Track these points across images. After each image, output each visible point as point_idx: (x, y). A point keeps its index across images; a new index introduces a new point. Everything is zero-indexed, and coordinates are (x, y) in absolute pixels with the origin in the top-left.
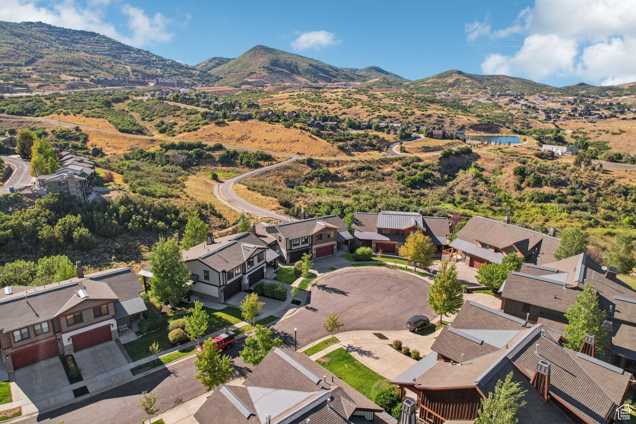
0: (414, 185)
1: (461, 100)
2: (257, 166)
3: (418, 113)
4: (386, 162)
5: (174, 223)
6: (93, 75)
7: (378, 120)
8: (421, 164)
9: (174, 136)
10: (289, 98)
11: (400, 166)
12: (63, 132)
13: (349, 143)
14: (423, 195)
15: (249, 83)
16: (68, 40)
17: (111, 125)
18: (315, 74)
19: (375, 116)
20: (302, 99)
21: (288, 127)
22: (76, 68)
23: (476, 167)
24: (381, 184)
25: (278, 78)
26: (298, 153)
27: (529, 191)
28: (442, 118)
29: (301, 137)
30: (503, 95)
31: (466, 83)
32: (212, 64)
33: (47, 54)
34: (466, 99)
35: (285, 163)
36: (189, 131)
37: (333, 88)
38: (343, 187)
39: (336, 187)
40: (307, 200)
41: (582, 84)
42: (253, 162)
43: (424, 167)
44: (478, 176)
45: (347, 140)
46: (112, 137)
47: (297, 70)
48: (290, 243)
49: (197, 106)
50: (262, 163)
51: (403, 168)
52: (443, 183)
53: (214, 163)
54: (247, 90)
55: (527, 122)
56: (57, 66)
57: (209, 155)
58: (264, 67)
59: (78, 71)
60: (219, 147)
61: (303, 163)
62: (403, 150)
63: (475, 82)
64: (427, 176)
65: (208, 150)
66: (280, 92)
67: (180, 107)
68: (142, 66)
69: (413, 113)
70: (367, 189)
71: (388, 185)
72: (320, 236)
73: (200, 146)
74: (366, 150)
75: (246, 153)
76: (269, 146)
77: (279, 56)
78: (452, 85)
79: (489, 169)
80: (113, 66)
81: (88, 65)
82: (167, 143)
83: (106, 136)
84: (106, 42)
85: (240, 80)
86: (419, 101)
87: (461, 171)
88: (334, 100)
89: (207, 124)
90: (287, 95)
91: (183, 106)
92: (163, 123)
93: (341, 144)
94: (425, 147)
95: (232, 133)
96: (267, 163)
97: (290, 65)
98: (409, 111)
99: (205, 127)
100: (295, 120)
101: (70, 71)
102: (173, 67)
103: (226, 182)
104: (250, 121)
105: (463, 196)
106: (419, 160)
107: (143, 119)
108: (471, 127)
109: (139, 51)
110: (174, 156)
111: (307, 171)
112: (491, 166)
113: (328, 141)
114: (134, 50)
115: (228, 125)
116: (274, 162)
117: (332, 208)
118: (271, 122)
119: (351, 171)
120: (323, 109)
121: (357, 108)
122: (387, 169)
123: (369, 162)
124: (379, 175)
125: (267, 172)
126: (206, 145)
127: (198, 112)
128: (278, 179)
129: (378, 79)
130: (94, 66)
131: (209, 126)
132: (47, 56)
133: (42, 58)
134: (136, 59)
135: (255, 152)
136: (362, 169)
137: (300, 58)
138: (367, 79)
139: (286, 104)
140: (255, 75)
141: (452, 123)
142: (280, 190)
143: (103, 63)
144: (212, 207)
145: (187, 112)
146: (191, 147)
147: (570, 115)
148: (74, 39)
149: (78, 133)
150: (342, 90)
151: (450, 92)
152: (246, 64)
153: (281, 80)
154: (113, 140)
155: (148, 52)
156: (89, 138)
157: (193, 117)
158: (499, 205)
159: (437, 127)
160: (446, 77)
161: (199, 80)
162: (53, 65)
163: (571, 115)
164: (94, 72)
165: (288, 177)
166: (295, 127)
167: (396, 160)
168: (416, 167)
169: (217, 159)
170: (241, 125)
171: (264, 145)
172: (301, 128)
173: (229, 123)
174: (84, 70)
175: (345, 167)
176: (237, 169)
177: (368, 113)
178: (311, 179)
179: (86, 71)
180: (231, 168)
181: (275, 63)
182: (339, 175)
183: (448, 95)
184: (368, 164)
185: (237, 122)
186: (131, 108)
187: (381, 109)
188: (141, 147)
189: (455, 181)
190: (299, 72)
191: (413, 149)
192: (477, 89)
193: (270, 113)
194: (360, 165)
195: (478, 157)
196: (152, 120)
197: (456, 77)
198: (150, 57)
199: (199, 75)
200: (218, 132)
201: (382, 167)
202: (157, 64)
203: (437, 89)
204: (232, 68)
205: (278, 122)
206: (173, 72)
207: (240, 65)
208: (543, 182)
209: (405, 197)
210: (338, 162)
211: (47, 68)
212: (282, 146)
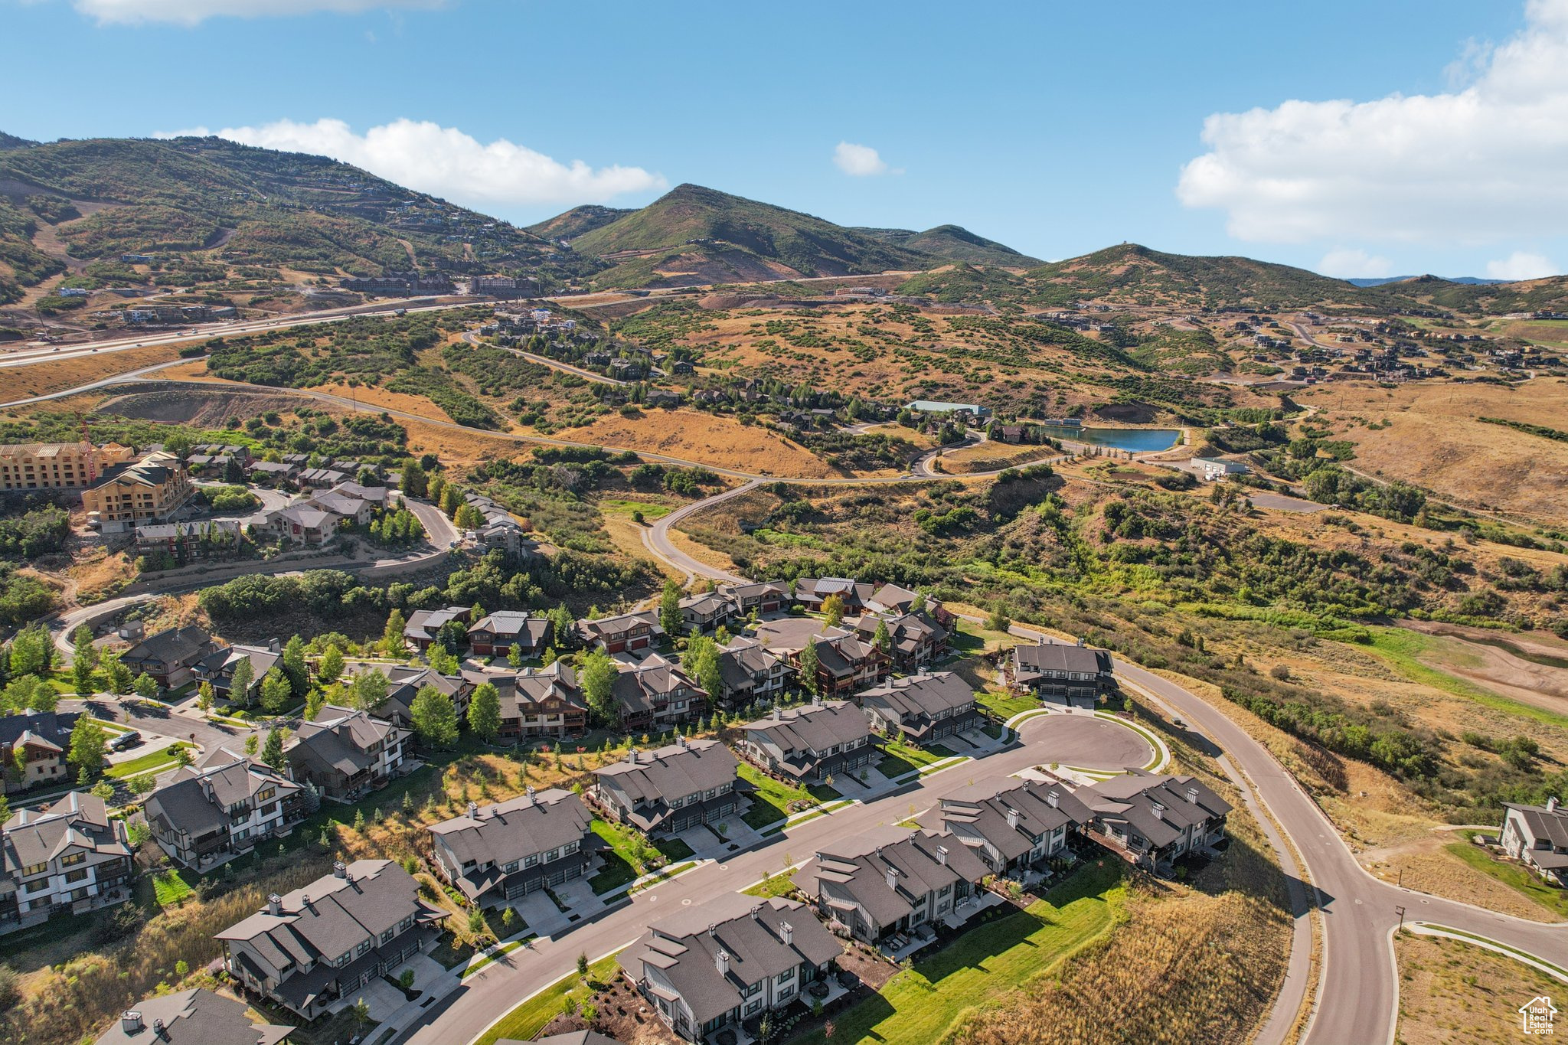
0: (941, 530)
1: (1131, 322)
2: (697, 495)
3: (1001, 378)
4: (905, 489)
5: (618, 584)
6: (340, 265)
7: (921, 390)
8: (962, 494)
9: (551, 433)
10: (751, 332)
11: (927, 498)
12: (364, 422)
13: (850, 453)
14: (952, 547)
15: (667, 283)
16: (273, 176)
17: (440, 410)
18: (810, 254)
19: (916, 382)
20: (777, 338)
21: (747, 423)
22: (305, 252)
23: (1052, 501)
24: (892, 527)
25: (729, 268)
26: (763, 472)
27: (1120, 544)
28: (1044, 390)
29: (768, 443)
30: (1230, 309)
31: (1153, 277)
32: (579, 222)
33: (243, 218)
34: (1144, 320)
35: (740, 491)
36: (578, 426)
37: (845, 303)
38: (830, 532)
39: (820, 532)
40: (768, 557)
41: (1428, 279)
42: (688, 486)
43: (963, 501)
44: (1051, 517)
45: (847, 448)
46: (448, 434)
47: (771, 244)
48: (744, 600)
49: (581, 366)
50: (703, 488)
51: (931, 501)
52: (989, 527)
53: (625, 486)
54: (663, 302)
55: (1226, 394)
56: (269, 246)
57: (616, 471)
58: (697, 242)
59: (309, 258)
60: (632, 459)
61: (769, 490)
62: (938, 467)
63: (1174, 274)
64: (965, 517)
65: (614, 463)
66: (733, 312)
67: (548, 369)
68: (433, 237)
69: (990, 379)
70: (867, 536)
71: (902, 530)
72: (768, 596)
73: (600, 455)
74: (875, 468)
75: (676, 469)
76: (714, 457)
77: (732, 213)
78: (1120, 282)
79: (1075, 505)
80: (376, 242)
81: (327, 242)
82: (545, 449)
83: (436, 431)
84: (352, 179)
85: (645, 273)
86: (1020, 339)
87: (1028, 508)
88: (841, 341)
89: (607, 412)
90: (746, 322)
91: (555, 365)
92: (522, 402)
93: (834, 455)
94: (976, 464)
95: (651, 431)
96: (711, 488)
97: (756, 233)
98: (982, 374)
99: (605, 418)
100: (759, 408)
101: (296, 258)
102: (498, 239)
103: (655, 524)
104: (681, 410)
105: (1013, 551)
106: (960, 487)
107: (484, 393)
108: (1095, 411)
109: (422, 199)
110: (561, 474)
111: (775, 505)
112: (1077, 499)
113: (813, 452)
114: (411, 198)
115: (644, 416)
116: (723, 488)
117: (800, 568)
118: (718, 412)
119: (846, 505)
120: (816, 363)
121: (884, 361)
122: (906, 503)
123: (877, 490)
124: (892, 514)
125: (713, 507)
126: (609, 455)
127: (586, 383)
128: (730, 519)
129: (951, 268)
130: (339, 244)
131: (612, 417)
132: (244, 223)
133: (233, 226)
134: (419, 220)
135: (692, 468)
136: (864, 502)
137: (777, 215)
138: (930, 261)
139: (746, 347)
140: (677, 263)
141: (1062, 402)
142: (733, 541)
143: (356, 236)
144: (654, 565)
145: (564, 381)
146: (585, 456)
147: (1347, 368)
148: (286, 173)
149: (389, 426)
150: (863, 307)
151: (1112, 301)
152: (657, 232)
153: (735, 273)
154: (450, 440)
155: (441, 201)
156: (409, 436)
157: (577, 392)
158: (1064, 567)
159: (1031, 408)
160: (1108, 261)
161: (555, 270)
162: (259, 246)
163: (1351, 369)
164: (342, 258)
165: (745, 515)
166: (759, 423)
167: (923, 486)
168: (951, 501)
169: (630, 479)
170: (667, 416)
171: (707, 457)
172: (769, 426)
173: (645, 412)
174: (321, 254)
175: (836, 497)
176: (663, 497)
177: (904, 375)
178: (782, 517)
179: (326, 257)
180: (652, 495)
181: (721, 230)
182: (826, 512)
183: (1107, 309)
184: (874, 494)
185: (659, 410)
186: (455, 364)
187: (930, 366)
188: (502, 455)
189: (1011, 525)
190: (774, 249)
191: (956, 466)
192: (1175, 293)
193: (716, 394)
194: (862, 494)
195: (1061, 483)
196: (501, 395)
197: (1131, 261)
198: (448, 214)
199: (555, 258)
200: (629, 428)
201: (897, 497)
202: (463, 232)
203: (1085, 291)
204: (625, 238)
205: (730, 412)
206: (500, 251)
207: (643, 232)
208: (1144, 531)
209: (921, 550)
210: (826, 489)
211: (250, 252)
212: (736, 458)
